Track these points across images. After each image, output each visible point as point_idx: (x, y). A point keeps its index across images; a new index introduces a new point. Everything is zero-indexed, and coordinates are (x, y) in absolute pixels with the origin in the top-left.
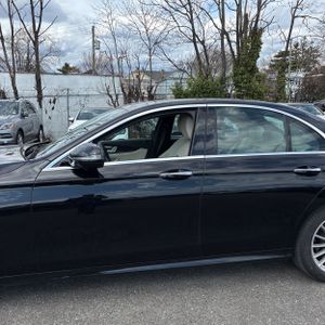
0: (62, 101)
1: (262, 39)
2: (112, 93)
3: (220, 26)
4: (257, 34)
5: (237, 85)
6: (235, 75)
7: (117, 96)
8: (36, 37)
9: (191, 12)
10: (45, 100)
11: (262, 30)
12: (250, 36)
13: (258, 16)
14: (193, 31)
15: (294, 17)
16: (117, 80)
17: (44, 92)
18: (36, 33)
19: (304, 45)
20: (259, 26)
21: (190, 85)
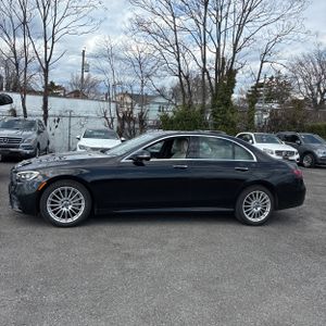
0: (65, 121)
1: (236, 78)
2: (108, 116)
3: (201, 64)
4: (232, 73)
5: (214, 115)
6: (213, 106)
7: (112, 119)
8: (47, 66)
9: (178, 53)
10: (50, 120)
11: (236, 71)
12: (227, 75)
13: (233, 58)
14: (180, 68)
15: (263, 62)
16: (113, 105)
17: (50, 112)
18: (47, 63)
19: (278, 78)
20: (234, 67)
21: (174, 112)
